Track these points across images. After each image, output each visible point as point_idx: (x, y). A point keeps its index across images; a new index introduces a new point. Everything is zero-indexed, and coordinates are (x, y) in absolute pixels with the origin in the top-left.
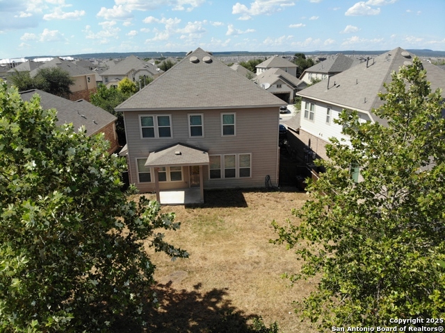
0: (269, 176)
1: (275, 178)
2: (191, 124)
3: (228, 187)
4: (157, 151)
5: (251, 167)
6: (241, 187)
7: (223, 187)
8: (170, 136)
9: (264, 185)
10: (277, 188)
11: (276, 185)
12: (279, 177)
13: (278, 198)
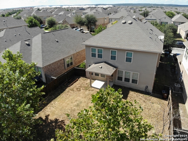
0: (147, 87)
1: (150, 89)
2: (111, 54)
4: (95, 64)
5: (138, 80)
6: (132, 88)
7: (123, 86)
8: (102, 58)
9: (144, 90)
10: (151, 93)
11: (150, 92)
12: (153, 88)
13: (147, 99)
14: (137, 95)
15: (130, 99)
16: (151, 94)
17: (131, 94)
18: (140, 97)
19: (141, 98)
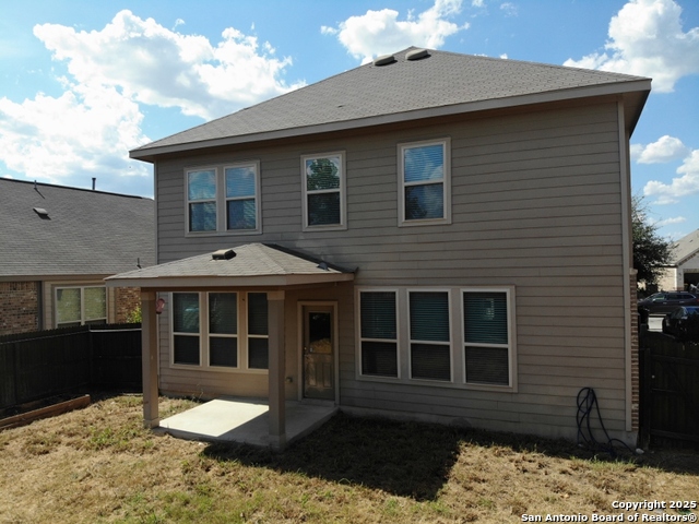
0: (591, 395)
1: (621, 405)
3: (423, 417)
5: (509, 347)
8: (254, 227)
9: (570, 432)
11: (624, 438)
12: (642, 402)
13: (617, 489)
14: (526, 465)
15: (468, 495)
16: (635, 454)
17: (469, 460)
18: (555, 475)
19: (564, 479)
